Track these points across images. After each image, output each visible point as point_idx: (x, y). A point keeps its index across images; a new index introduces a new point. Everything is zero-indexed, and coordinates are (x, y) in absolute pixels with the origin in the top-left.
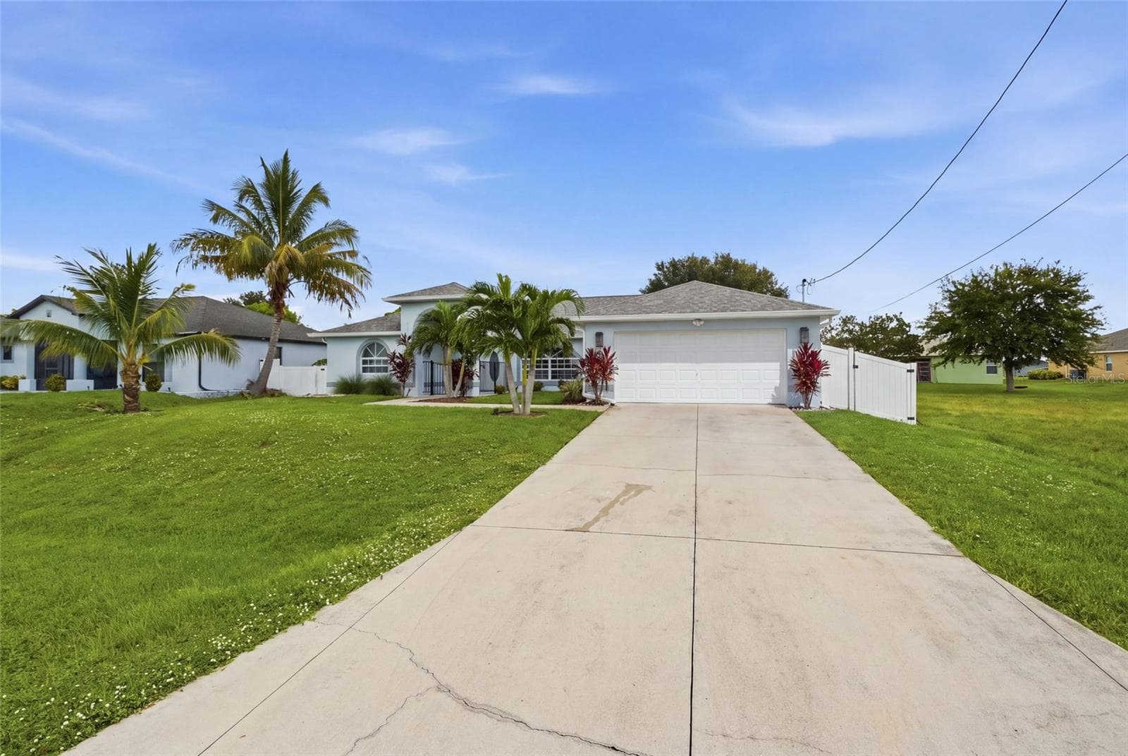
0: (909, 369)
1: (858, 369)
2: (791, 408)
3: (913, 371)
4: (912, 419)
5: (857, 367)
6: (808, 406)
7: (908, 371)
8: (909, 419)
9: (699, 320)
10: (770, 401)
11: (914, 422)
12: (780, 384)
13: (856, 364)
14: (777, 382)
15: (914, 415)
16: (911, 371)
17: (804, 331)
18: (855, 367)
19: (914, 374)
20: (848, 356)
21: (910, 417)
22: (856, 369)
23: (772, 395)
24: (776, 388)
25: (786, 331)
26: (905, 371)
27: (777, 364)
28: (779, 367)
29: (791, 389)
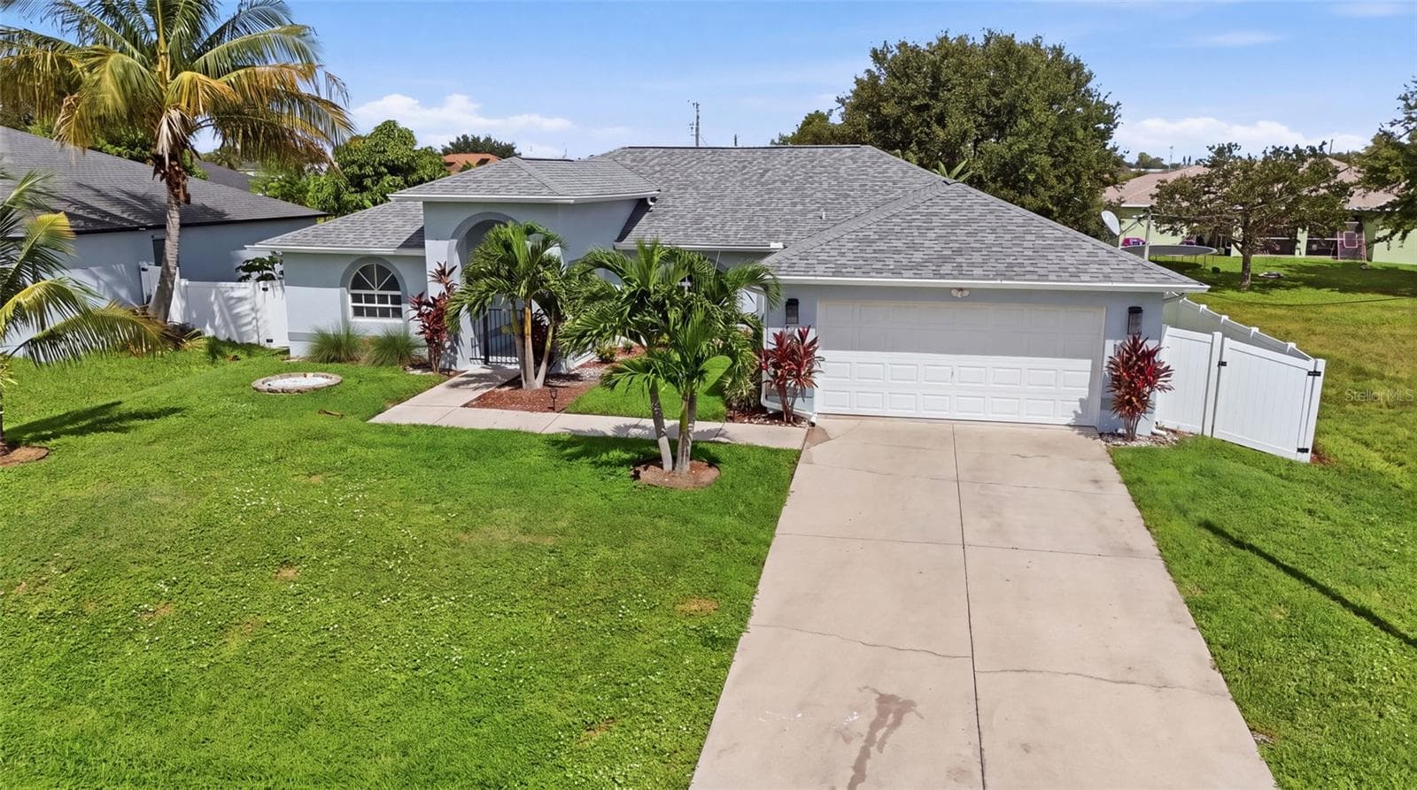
0: (1313, 370)
1: (1227, 368)
2: (1101, 435)
3: (1318, 374)
5: (1225, 364)
6: (1130, 436)
7: (1310, 373)
8: (1300, 450)
9: (961, 290)
10: (1070, 420)
11: (1306, 458)
12: (1089, 394)
13: (1224, 360)
14: (1084, 393)
15: (1309, 446)
16: (1315, 374)
17: (1135, 311)
18: (1222, 364)
19: (1319, 380)
20: (1212, 344)
21: (1301, 447)
22: (1223, 368)
23: (1075, 412)
24: (1081, 401)
25: (1105, 309)
26: (1306, 373)
27: (1087, 364)
28: (1089, 368)
29: (1105, 403)
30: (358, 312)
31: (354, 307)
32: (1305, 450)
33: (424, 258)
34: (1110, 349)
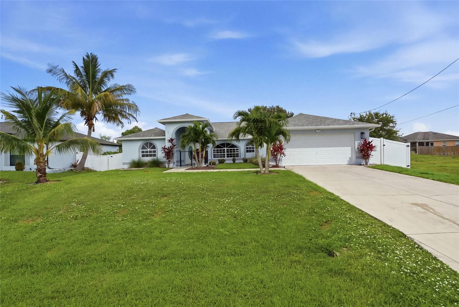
0: (407, 145)
3: (409, 146)
4: (409, 166)
6: (366, 164)
7: (407, 146)
8: (407, 166)
9: (318, 130)
10: (347, 163)
11: (409, 167)
13: (384, 144)
14: (350, 156)
15: (409, 165)
17: (362, 134)
19: (409, 148)
20: (381, 141)
21: (408, 165)
22: (384, 146)
23: (348, 161)
24: (349, 158)
25: (354, 134)
27: (350, 148)
29: (357, 158)
30: (143, 156)
31: (142, 154)
33: (165, 139)
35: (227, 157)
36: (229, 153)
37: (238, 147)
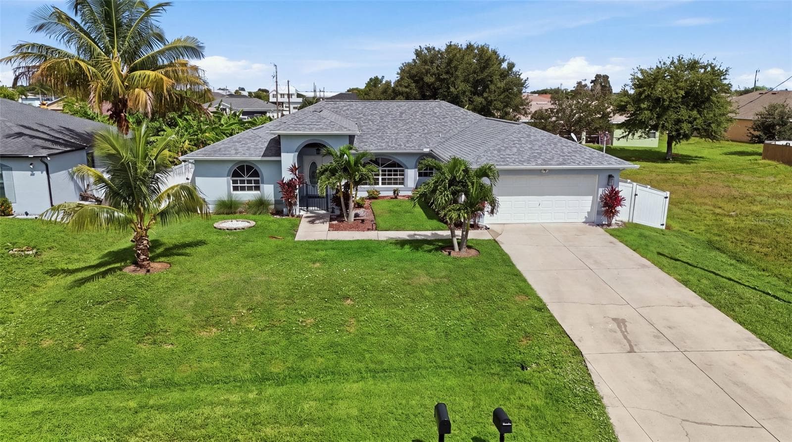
0: (666, 196)
1: (638, 196)
2: (598, 225)
5: (637, 195)
6: (609, 225)
8: (661, 225)
9: (545, 170)
10: (584, 220)
11: (664, 227)
12: (591, 210)
14: (589, 209)
15: (665, 223)
16: (666, 198)
17: (610, 176)
18: (636, 195)
19: (668, 199)
20: (633, 187)
23: (586, 217)
24: (588, 212)
25: (598, 176)
26: (663, 197)
27: (591, 198)
28: (591, 199)
29: (599, 213)
30: (235, 189)
31: (233, 186)
32: (663, 225)
33: (280, 162)
34: (601, 191)
35: (383, 184)
36: (387, 177)
37: (402, 167)
